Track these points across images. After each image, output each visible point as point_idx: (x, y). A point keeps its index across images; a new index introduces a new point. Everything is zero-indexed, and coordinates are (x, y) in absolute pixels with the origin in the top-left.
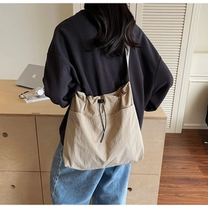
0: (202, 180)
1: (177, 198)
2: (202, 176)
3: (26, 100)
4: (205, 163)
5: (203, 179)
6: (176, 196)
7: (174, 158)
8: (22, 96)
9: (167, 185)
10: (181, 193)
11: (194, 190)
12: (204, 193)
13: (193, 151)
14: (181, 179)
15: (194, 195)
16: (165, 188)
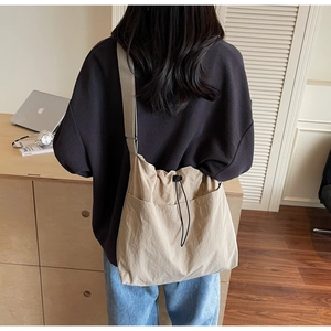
0: (302, 291)
1: (258, 317)
2: (303, 285)
3: (22, 150)
4: (310, 265)
5: (303, 289)
6: (257, 314)
7: (261, 252)
8: (17, 144)
9: (244, 295)
10: (265, 310)
11: (288, 307)
12: (302, 312)
13: (294, 243)
14: (267, 288)
15: (285, 315)
16: (241, 301)
